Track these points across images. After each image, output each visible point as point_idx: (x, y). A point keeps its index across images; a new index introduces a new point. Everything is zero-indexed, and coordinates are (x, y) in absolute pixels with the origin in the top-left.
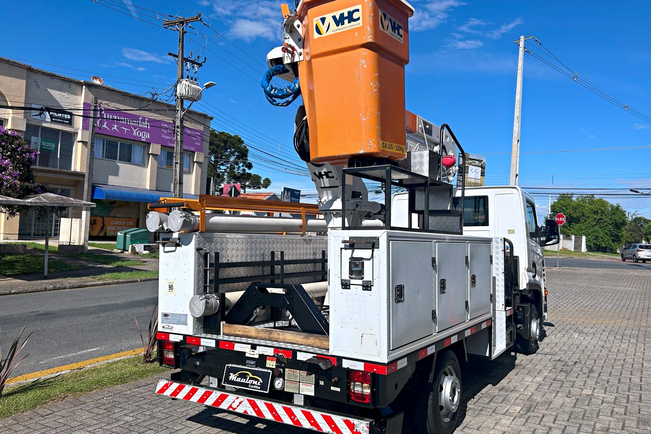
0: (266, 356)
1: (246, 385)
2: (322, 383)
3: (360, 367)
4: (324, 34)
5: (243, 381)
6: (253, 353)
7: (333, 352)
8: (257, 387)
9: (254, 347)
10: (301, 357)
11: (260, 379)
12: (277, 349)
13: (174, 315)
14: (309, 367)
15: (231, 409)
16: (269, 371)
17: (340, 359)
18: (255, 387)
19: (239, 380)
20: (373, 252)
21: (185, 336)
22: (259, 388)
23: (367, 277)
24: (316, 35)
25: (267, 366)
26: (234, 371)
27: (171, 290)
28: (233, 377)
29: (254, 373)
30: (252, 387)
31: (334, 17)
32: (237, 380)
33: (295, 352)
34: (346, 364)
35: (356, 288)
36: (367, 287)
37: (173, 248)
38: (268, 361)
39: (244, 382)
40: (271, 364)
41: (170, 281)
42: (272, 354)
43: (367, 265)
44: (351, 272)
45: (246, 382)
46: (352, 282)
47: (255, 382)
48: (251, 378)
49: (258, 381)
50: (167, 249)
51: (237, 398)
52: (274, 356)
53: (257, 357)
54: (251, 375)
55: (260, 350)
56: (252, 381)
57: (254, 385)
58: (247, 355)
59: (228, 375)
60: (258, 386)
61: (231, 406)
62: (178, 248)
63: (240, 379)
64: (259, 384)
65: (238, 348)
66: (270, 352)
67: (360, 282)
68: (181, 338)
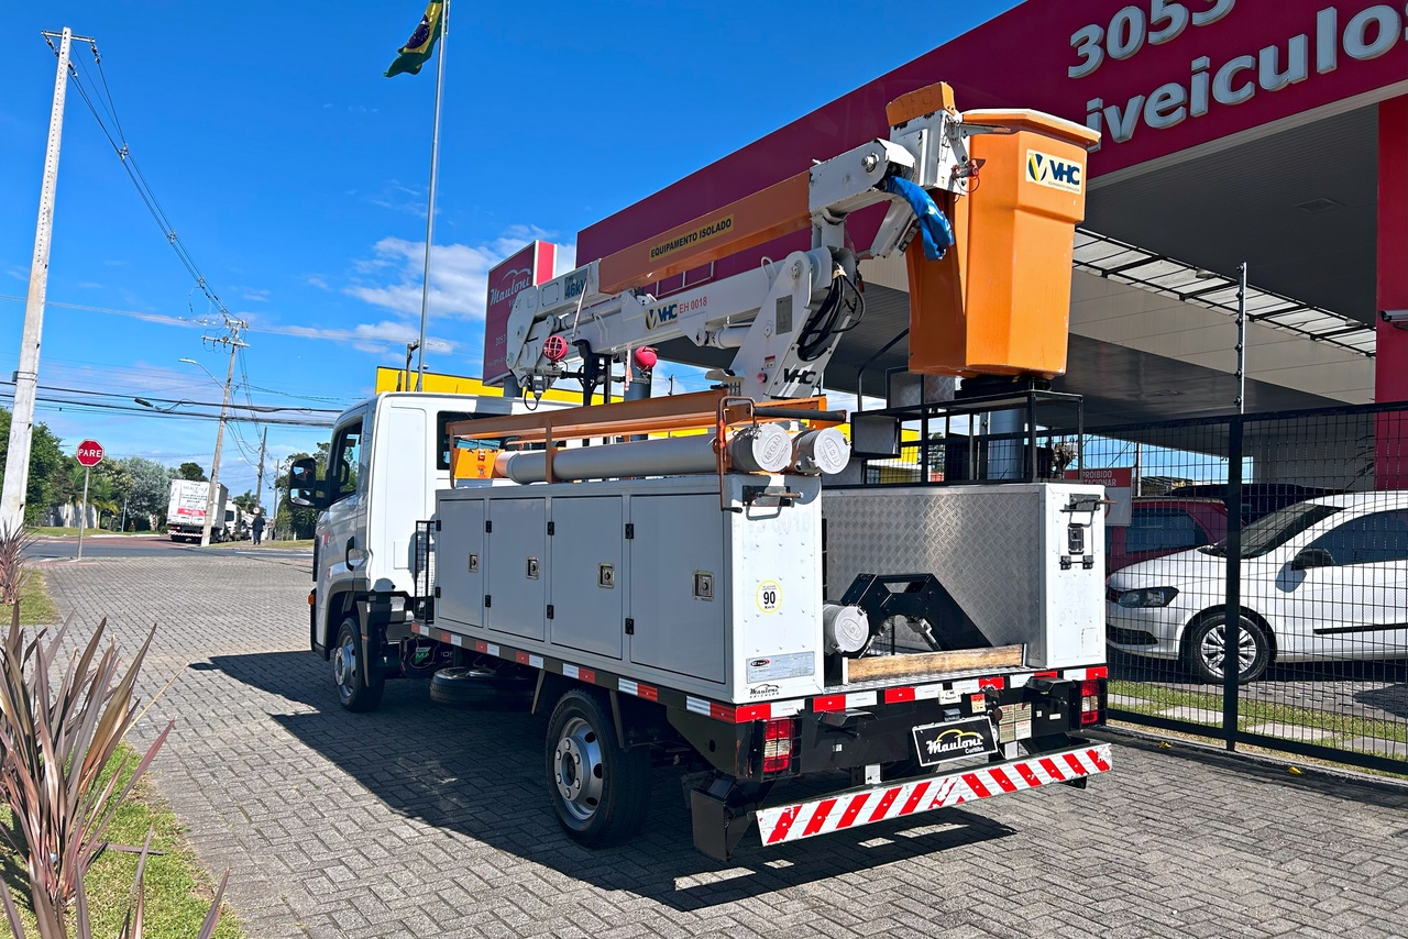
0: (970, 695)
1: (961, 752)
2: (1039, 714)
3: (1081, 675)
4: (1039, 182)
5: (953, 747)
6: (952, 696)
7: (1053, 663)
8: (979, 749)
9: (947, 685)
10: (1017, 682)
11: (978, 735)
12: (982, 680)
13: (778, 658)
14: (1023, 695)
15: (935, 806)
16: (984, 717)
17: (1060, 672)
18: (975, 750)
19: (945, 748)
20: (1092, 515)
21: (809, 700)
22: (982, 749)
23: (1087, 552)
24: (1029, 178)
25: (974, 711)
26: (933, 735)
27: (770, 604)
28: (933, 747)
29: (964, 727)
30: (971, 751)
31: (1052, 162)
32: (944, 750)
33: (1006, 677)
34: (1069, 676)
35: (1077, 569)
36: (1087, 564)
37: (773, 510)
38: (973, 703)
39: (955, 748)
40: (979, 706)
41: (766, 585)
42: (977, 690)
43: (1087, 531)
44: (1072, 545)
45: (959, 747)
46: (1074, 558)
47: (973, 742)
48: (963, 738)
49: (976, 738)
50: (755, 511)
51: (946, 781)
52: (981, 692)
53: (959, 700)
54: (962, 734)
55: (960, 689)
56: (966, 742)
57: (973, 746)
58: (942, 702)
59: (924, 748)
60: (980, 746)
61: (935, 801)
62: (784, 508)
63: (947, 745)
64: (979, 743)
65: (921, 694)
66: (973, 687)
67: (1080, 558)
68: (801, 705)
